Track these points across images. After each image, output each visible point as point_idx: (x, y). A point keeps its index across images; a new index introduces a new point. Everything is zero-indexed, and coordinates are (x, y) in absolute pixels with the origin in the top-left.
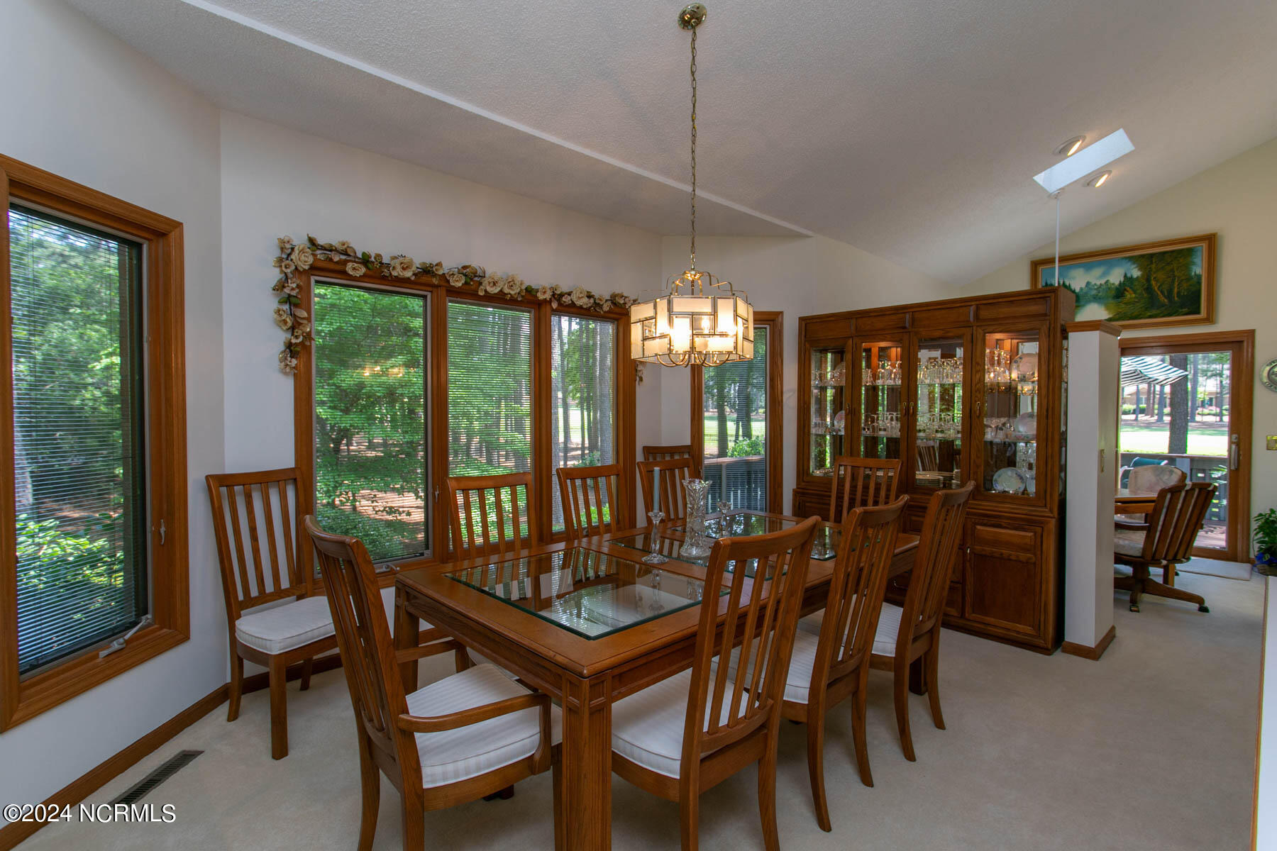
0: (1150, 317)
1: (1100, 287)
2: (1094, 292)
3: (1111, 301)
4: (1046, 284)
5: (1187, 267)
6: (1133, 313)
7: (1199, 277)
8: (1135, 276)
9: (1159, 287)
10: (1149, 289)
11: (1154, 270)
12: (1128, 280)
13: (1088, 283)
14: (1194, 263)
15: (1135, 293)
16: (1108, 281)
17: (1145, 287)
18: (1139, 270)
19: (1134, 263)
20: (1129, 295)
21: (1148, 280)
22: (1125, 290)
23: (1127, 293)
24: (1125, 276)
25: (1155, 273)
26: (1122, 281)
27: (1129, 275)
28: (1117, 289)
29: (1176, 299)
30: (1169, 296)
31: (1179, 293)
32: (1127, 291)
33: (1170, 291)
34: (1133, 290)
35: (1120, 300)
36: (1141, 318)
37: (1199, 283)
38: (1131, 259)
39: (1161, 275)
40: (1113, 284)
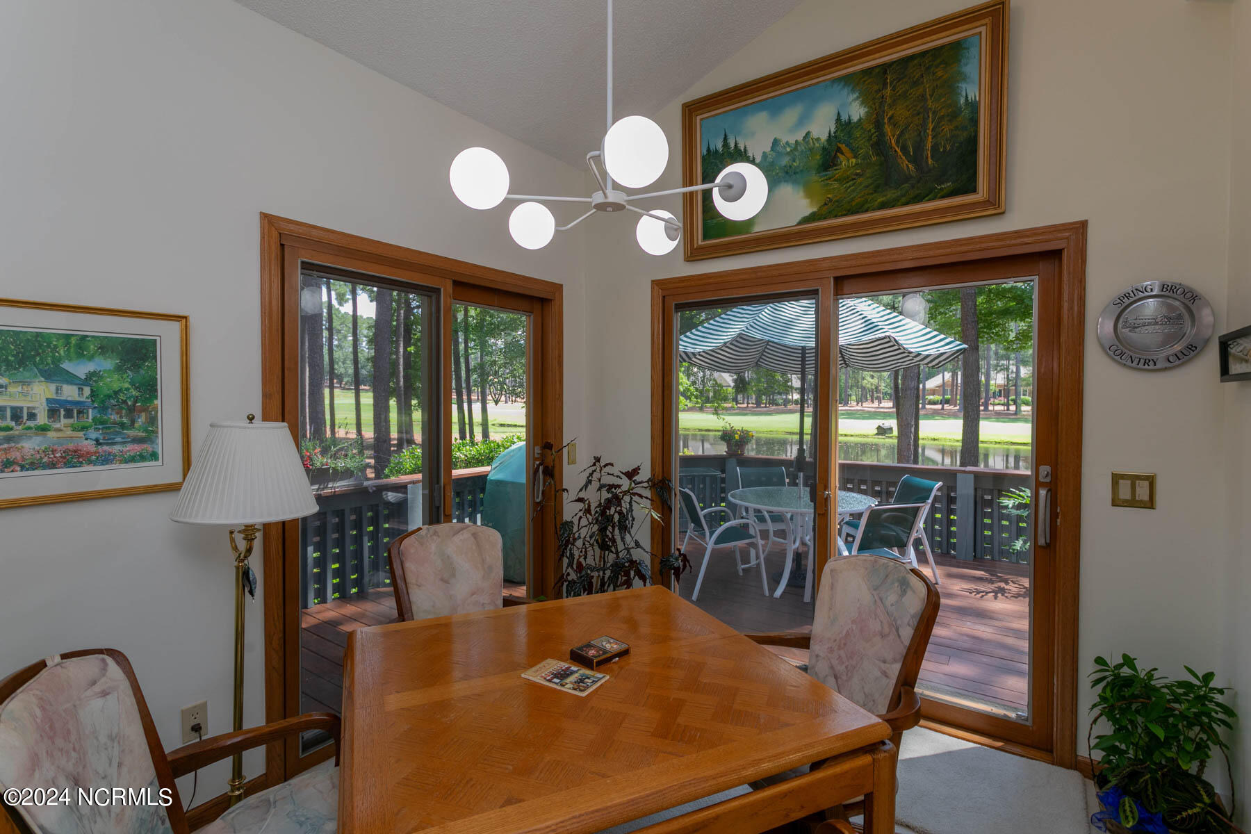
0: (883, 206)
1: (795, 149)
2: (785, 161)
3: (814, 177)
4: (709, 150)
5: (950, 86)
6: (852, 200)
7: (974, 106)
8: (855, 119)
9: (900, 136)
10: (879, 145)
11: (889, 100)
12: (844, 126)
13: (776, 142)
14: (964, 78)
15: (855, 157)
16: (808, 133)
17: (874, 139)
18: (862, 103)
19: (853, 91)
20: (846, 162)
21: (878, 125)
22: (839, 150)
23: (841, 157)
24: (838, 119)
25: (890, 106)
26: (833, 130)
27: (844, 118)
28: (824, 149)
29: (930, 161)
30: (916, 159)
31: (935, 148)
32: (842, 154)
33: (919, 146)
34: (852, 150)
35: (830, 173)
36: (866, 211)
37: (975, 122)
38: (847, 80)
39: (901, 112)
40: (818, 139)
